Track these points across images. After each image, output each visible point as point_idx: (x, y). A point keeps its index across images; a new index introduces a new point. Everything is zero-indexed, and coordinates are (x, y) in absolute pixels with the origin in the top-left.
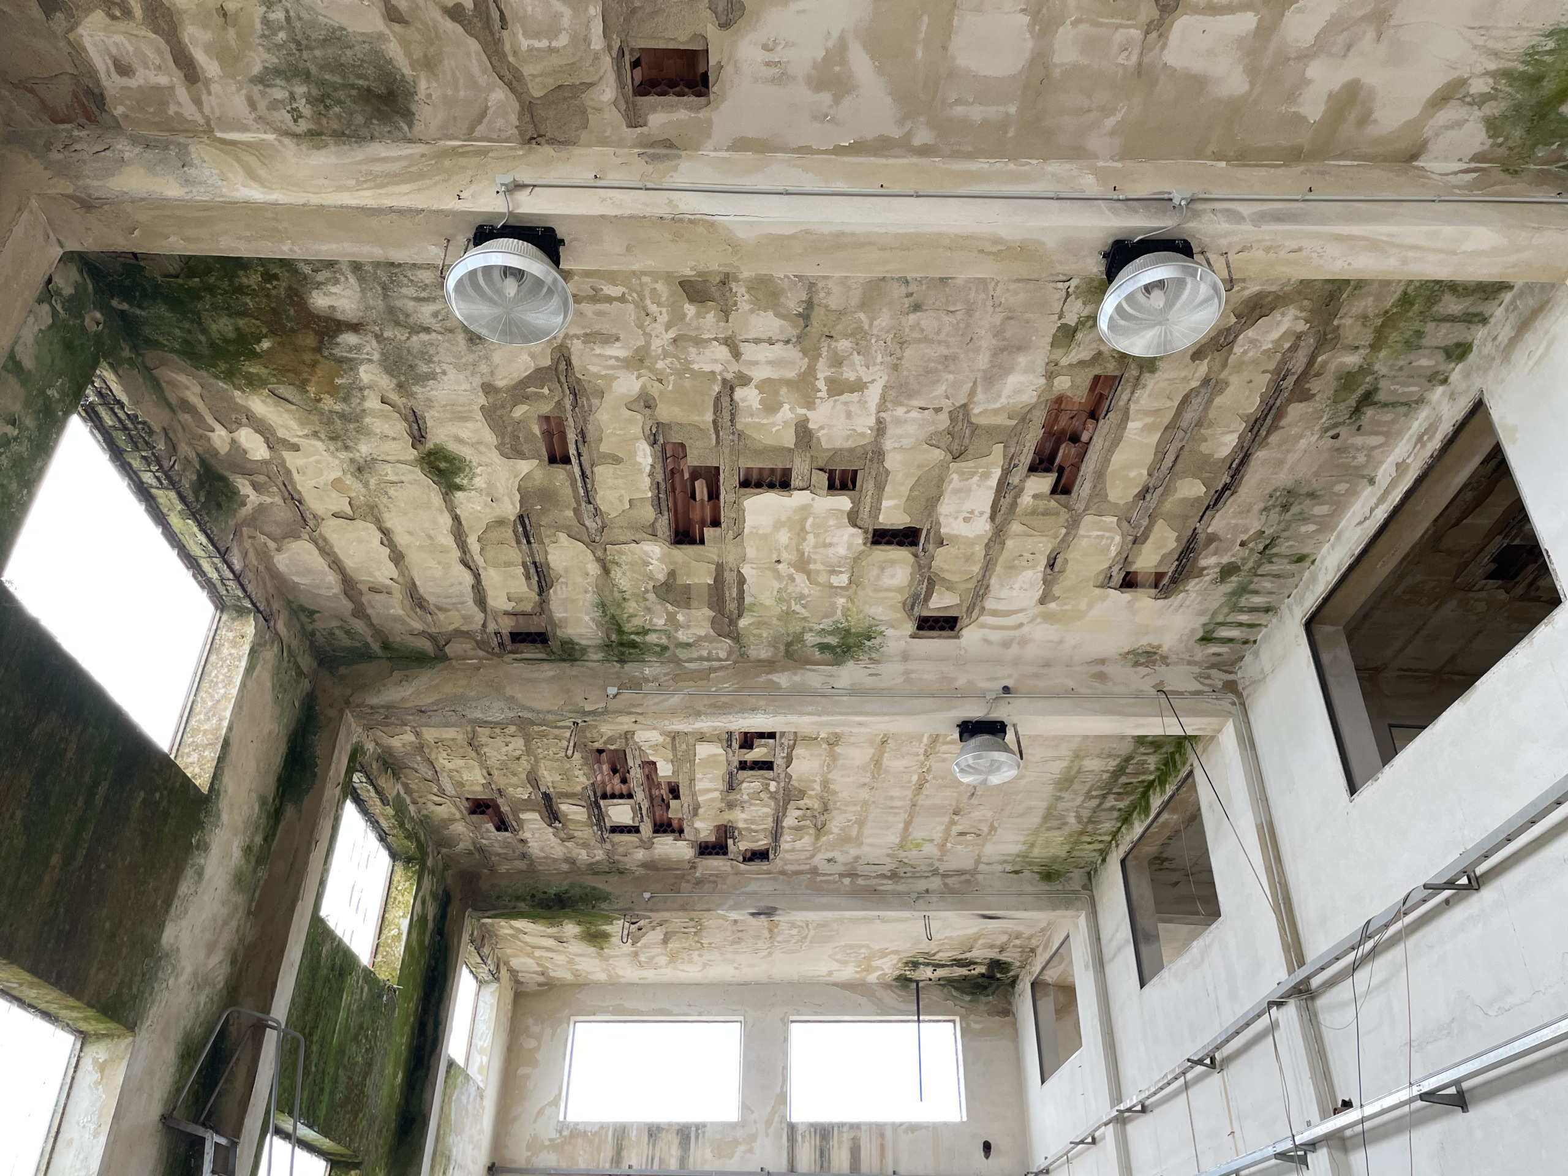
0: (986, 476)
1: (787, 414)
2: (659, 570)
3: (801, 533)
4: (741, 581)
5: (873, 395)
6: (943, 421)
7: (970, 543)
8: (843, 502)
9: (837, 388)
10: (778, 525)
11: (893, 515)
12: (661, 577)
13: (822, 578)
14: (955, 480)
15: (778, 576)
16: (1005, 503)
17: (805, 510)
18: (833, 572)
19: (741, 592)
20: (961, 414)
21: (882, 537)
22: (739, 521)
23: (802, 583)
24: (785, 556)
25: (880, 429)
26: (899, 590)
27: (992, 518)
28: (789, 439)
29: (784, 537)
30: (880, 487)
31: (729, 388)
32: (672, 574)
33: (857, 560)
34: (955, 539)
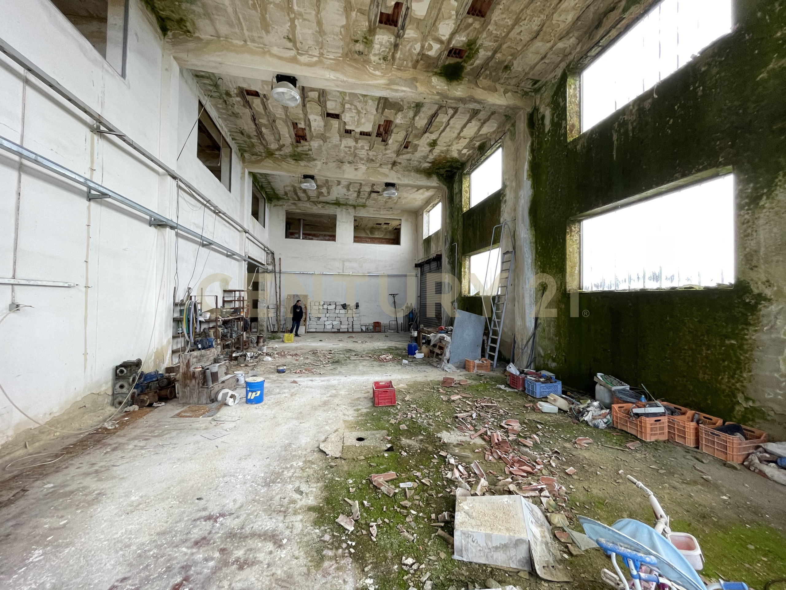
0: (315, 130)
1: (359, 145)
2: (400, 115)
3: (358, 121)
4: (377, 110)
5: (343, 146)
6: (328, 140)
7: (312, 113)
8: (348, 128)
9: (350, 147)
10: (364, 124)
11: (335, 123)
12: (400, 113)
13: (353, 107)
14: (322, 130)
15: (366, 110)
16: (307, 122)
17: (357, 127)
18: (350, 109)
19: (378, 105)
20: (325, 141)
21: (336, 116)
22: (374, 125)
23: (359, 107)
24: (363, 115)
25: (341, 141)
26: (329, 100)
27: (309, 120)
28: (359, 141)
29: (363, 120)
30: (339, 129)
31: (370, 150)
32: (396, 114)
33: (343, 112)
34: (317, 115)
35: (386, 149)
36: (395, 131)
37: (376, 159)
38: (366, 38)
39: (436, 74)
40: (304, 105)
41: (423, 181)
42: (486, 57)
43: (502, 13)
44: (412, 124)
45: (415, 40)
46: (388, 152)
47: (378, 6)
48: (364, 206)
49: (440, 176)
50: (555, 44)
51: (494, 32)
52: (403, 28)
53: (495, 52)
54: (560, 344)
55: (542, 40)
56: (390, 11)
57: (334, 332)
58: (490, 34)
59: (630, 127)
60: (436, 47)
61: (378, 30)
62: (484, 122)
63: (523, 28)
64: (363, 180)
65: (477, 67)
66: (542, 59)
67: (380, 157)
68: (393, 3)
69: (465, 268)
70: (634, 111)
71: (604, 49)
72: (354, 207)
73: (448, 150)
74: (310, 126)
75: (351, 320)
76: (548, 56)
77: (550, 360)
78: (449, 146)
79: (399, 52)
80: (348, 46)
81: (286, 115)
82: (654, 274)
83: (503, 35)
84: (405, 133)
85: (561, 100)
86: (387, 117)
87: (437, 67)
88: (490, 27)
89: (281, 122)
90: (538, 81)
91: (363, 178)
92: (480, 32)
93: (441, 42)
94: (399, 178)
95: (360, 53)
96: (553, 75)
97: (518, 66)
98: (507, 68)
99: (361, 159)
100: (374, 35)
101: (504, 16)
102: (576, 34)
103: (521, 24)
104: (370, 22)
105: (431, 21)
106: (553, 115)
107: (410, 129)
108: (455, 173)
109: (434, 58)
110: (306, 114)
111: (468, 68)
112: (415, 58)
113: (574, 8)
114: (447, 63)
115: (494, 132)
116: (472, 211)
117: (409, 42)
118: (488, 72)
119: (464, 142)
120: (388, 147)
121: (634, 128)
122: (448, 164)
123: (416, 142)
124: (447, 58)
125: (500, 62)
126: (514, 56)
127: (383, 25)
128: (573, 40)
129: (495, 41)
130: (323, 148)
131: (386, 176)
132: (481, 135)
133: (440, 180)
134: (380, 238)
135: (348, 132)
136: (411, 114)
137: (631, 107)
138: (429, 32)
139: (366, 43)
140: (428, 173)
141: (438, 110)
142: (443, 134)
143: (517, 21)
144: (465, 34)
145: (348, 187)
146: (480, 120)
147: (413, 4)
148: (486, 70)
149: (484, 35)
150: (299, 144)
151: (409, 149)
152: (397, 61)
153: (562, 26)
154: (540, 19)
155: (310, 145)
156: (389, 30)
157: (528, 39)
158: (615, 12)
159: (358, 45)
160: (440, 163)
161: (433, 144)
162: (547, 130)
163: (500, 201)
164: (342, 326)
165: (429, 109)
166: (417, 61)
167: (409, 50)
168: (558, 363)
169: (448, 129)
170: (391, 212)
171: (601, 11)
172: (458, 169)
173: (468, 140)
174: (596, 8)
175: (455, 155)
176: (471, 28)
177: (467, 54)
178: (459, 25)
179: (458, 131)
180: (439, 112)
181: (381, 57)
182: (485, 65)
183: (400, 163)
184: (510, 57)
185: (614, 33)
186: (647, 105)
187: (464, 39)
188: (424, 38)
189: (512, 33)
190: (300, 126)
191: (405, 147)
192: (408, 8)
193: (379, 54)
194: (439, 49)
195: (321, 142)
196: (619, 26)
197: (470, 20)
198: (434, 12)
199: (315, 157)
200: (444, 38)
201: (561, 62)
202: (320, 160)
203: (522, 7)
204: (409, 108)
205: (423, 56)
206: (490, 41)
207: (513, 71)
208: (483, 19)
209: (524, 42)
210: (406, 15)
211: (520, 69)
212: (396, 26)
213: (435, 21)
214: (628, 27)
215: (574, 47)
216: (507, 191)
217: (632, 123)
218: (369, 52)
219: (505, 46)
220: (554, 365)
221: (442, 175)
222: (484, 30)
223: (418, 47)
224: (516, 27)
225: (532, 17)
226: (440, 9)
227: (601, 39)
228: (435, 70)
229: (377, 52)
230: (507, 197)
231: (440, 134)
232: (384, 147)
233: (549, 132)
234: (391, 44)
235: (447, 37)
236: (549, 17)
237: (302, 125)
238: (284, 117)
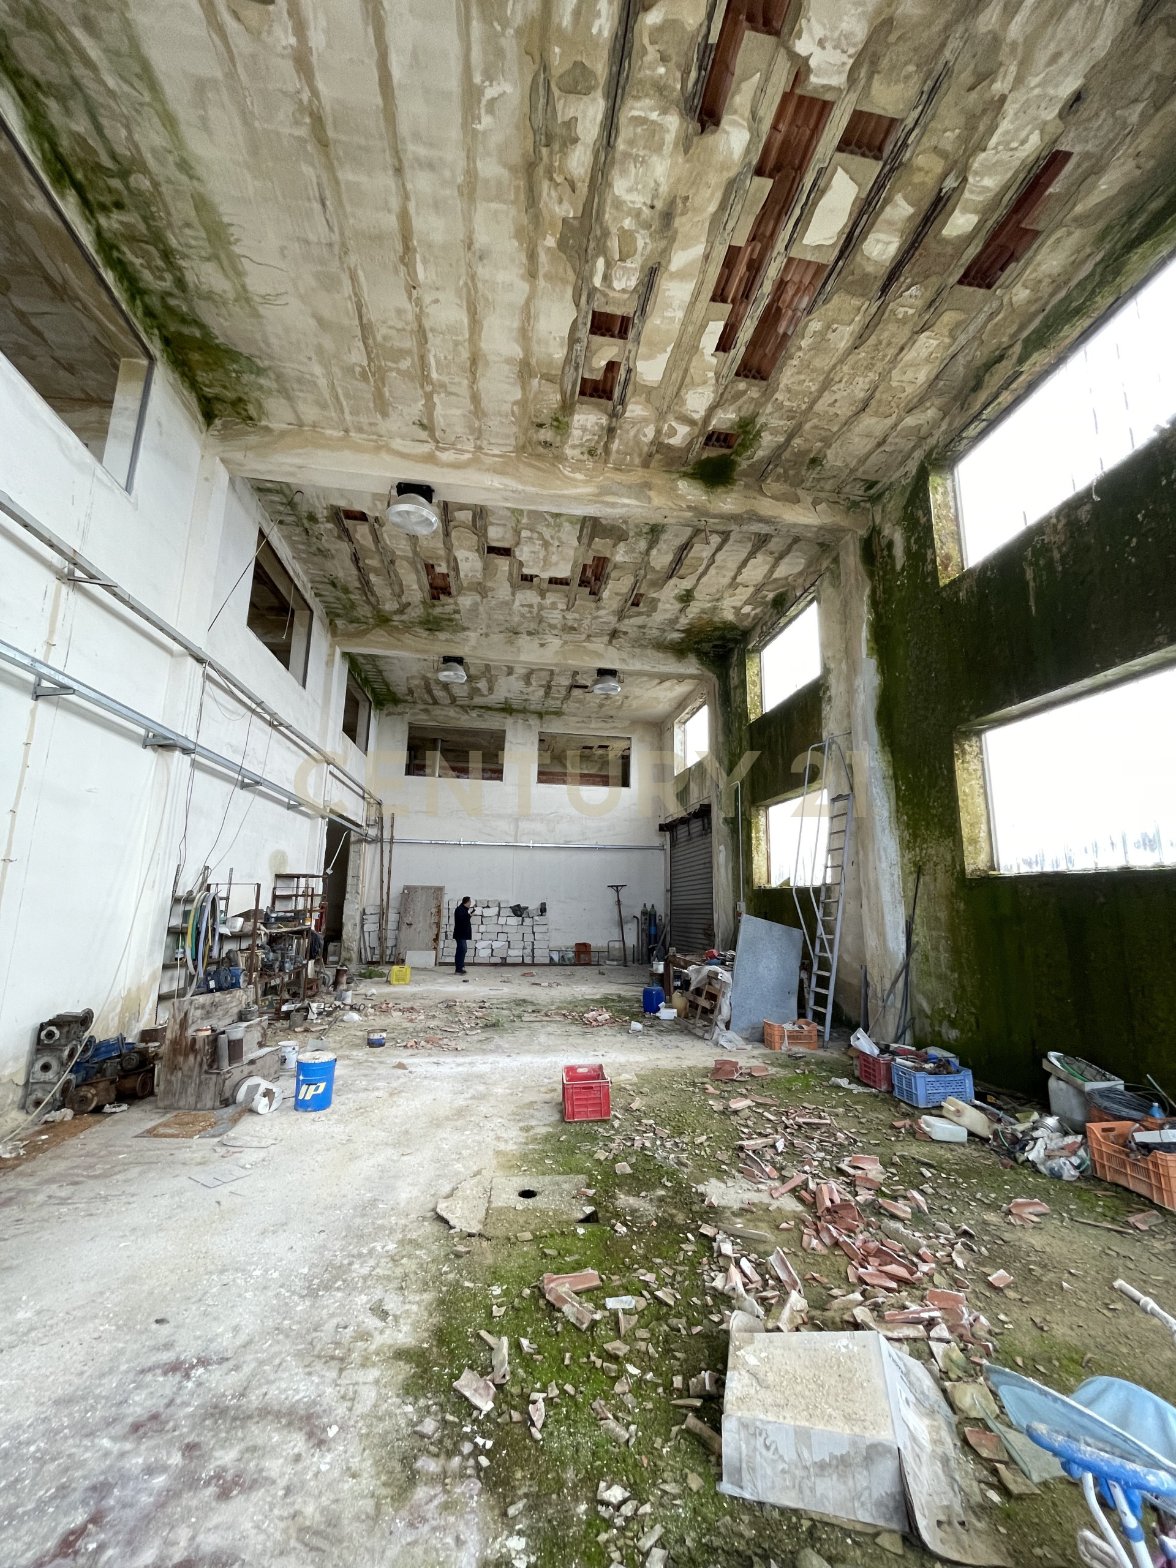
0: (466, 576)
1: (548, 601)
2: (622, 548)
3: (545, 560)
4: (579, 539)
5: (517, 603)
6: (490, 594)
7: (461, 546)
8: (526, 571)
9: (531, 606)
10: (556, 564)
11: (503, 564)
12: (622, 544)
13: (536, 535)
14: (479, 575)
15: (559, 539)
16: (452, 564)
17: (544, 569)
18: (530, 538)
19: (581, 531)
20: (484, 595)
21: (506, 552)
22: (574, 566)
23: (547, 533)
24: (554, 549)
25: (513, 594)
26: (492, 524)
27: (455, 559)
28: (548, 595)
29: (554, 558)
30: (511, 574)
31: (568, 609)
32: (614, 546)
33: (518, 544)
34: (469, 549)
35: (598, 608)
36: (613, 575)
37: (580, 625)
38: (557, 420)
39: (685, 475)
40: (447, 534)
41: (671, 666)
42: (774, 445)
43: (799, 373)
44: (644, 563)
45: (645, 421)
46: (601, 613)
47: (576, 369)
48: (558, 713)
49: (701, 655)
50: (900, 419)
51: (786, 403)
52: (622, 401)
53: (791, 436)
54: (962, 987)
55: (876, 414)
56: (598, 376)
57: (495, 965)
58: (780, 407)
59: (1056, 555)
60: (683, 430)
61: (577, 406)
62: (781, 557)
63: (837, 396)
64: (556, 665)
65: (760, 461)
66: (879, 445)
67: (586, 622)
68: (603, 363)
69: (758, 832)
70: (1060, 527)
71: (992, 424)
72: (540, 715)
73: (715, 608)
74: (456, 569)
75: (529, 938)
76: (890, 440)
77: (945, 1023)
78: (718, 600)
79: (617, 441)
80: (525, 434)
81: (415, 552)
82: (1145, 836)
83: (804, 407)
84: (632, 579)
85: (920, 513)
86: (598, 551)
87: (686, 463)
88: (779, 396)
89: (405, 563)
90: (876, 483)
91: (555, 661)
92: (759, 404)
93: (692, 423)
94: (623, 660)
95: (547, 444)
96: (902, 471)
97: (834, 458)
98: (815, 462)
99: (552, 627)
100: (571, 414)
101: (802, 377)
102: (938, 402)
103: (834, 388)
104: (563, 393)
105: (672, 390)
106: (907, 540)
107: (642, 572)
108: (732, 650)
109: (680, 449)
110: (449, 548)
111: (744, 464)
112: (646, 449)
113: (927, 360)
114: (704, 456)
115: (801, 573)
116: (766, 720)
117: (634, 424)
118: (781, 470)
119: (744, 594)
120: (602, 604)
121: (1064, 558)
122: (717, 633)
123: (655, 595)
124: (703, 449)
125: (802, 454)
126: (827, 442)
127: (586, 398)
128: (931, 413)
129: (789, 418)
130: (481, 609)
131: (600, 656)
132: (776, 580)
133: (702, 664)
134: (591, 775)
135: (528, 579)
136: (643, 545)
137: (1054, 520)
138: (669, 407)
139: (558, 428)
140: (679, 650)
141: (691, 538)
142: (704, 580)
143: (826, 385)
144: (731, 408)
145: (527, 678)
146: (772, 553)
147: (638, 363)
148: (776, 466)
149: (769, 408)
150: (436, 602)
151: (642, 608)
152: (613, 456)
153: (909, 390)
154: (867, 380)
155: (456, 604)
156: (597, 406)
157: (850, 413)
158: (1004, 363)
159: (543, 431)
160: (699, 632)
161: (686, 598)
162: (898, 567)
163: (819, 700)
164: (511, 952)
165: (676, 536)
166: (650, 455)
167: (635, 436)
168: (962, 1031)
169: (712, 571)
170: (608, 726)
171: (978, 362)
172: (736, 641)
173: (751, 589)
174: (969, 358)
175: (729, 616)
176: (745, 398)
177: (739, 441)
178: (722, 395)
179: (732, 574)
180: (695, 540)
181: (584, 449)
182: (775, 457)
183: (625, 633)
184: (819, 444)
185: (1006, 398)
186: (1084, 514)
187: (734, 416)
188: (661, 416)
189: (820, 402)
190: (438, 570)
191: (633, 604)
192: (629, 371)
193: (582, 445)
194: (689, 434)
195: (478, 598)
196: (1014, 386)
197: (742, 386)
198: (676, 376)
199: (466, 625)
200: (696, 416)
201: (914, 448)
202: (475, 630)
203: (834, 360)
204: (639, 534)
205: (659, 446)
206: (781, 418)
207: (827, 466)
208: (764, 383)
209: (843, 419)
210: (626, 381)
211: (839, 463)
212: (610, 398)
213: (679, 389)
214: (1031, 387)
215: (936, 424)
216: (832, 680)
217: (1059, 548)
218: (563, 443)
219: (807, 426)
220: (954, 1034)
221: (706, 654)
222: (767, 401)
223: (650, 432)
224: (826, 393)
225: (853, 376)
226: (686, 370)
227: (985, 408)
228: (683, 469)
229: (577, 442)
230: (833, 692)
231: (699, 580)
232: (593, 605)
233: (903, 569)
234: (602, 428)
235: (702, 413)
236: (885, 376)
237: (442, 569)
238: (410, 555)
